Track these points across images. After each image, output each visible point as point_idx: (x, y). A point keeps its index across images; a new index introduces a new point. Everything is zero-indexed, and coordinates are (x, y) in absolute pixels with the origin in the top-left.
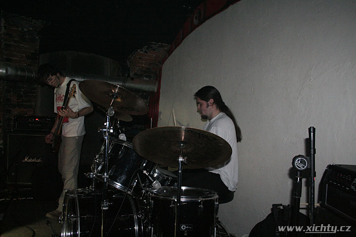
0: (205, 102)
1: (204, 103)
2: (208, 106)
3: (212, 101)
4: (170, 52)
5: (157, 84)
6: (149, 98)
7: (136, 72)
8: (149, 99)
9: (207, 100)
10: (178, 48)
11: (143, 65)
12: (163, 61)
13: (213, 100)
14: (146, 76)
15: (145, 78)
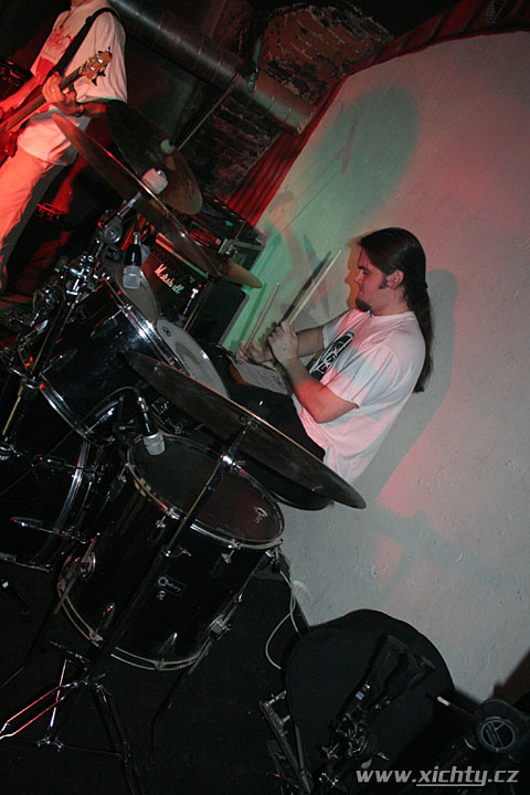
0: (379, 272)
1: (378, 275)
2: (383, 285)
3: (399, 275)
4: (382, 55)
5: (312, 114)
6: (278, 135)
7: (277, 58)
8: (275, 138)
9: (387, 272)
10: (406, 56)
11: (303, 51)
12: (353, 67)
13: (401, 274)
14: (296, 82)
15: (291, 86)
